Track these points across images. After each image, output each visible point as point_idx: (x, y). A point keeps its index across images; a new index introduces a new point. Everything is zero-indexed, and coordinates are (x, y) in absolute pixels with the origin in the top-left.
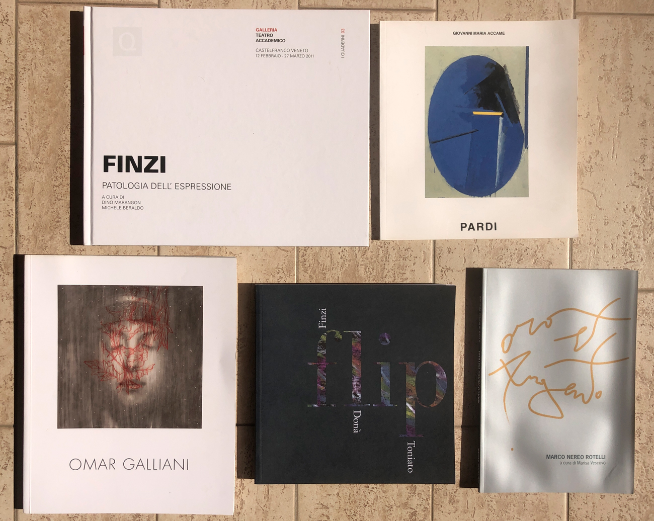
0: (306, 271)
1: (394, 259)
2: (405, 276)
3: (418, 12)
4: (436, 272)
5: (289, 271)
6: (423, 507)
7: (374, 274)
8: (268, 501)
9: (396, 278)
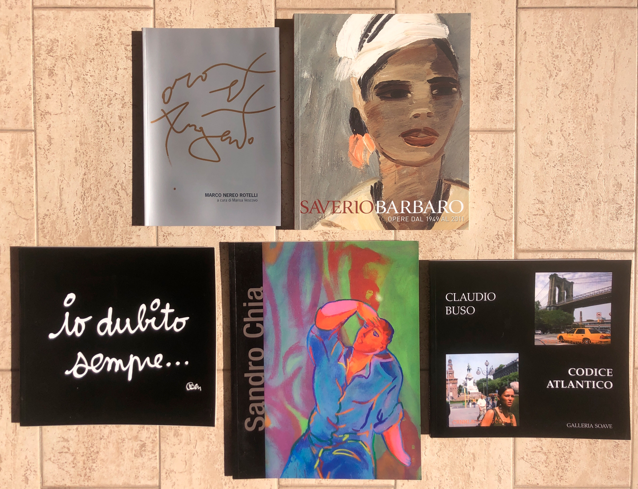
0: (45, 237)
1: (122, 226)
2: (132, 241)
3: (137, 10)
4: (159, 237)
5: (30, 237)
6: (151, 440)
7: (105, 239)
8: (16, 435)
9: (124, 242)
